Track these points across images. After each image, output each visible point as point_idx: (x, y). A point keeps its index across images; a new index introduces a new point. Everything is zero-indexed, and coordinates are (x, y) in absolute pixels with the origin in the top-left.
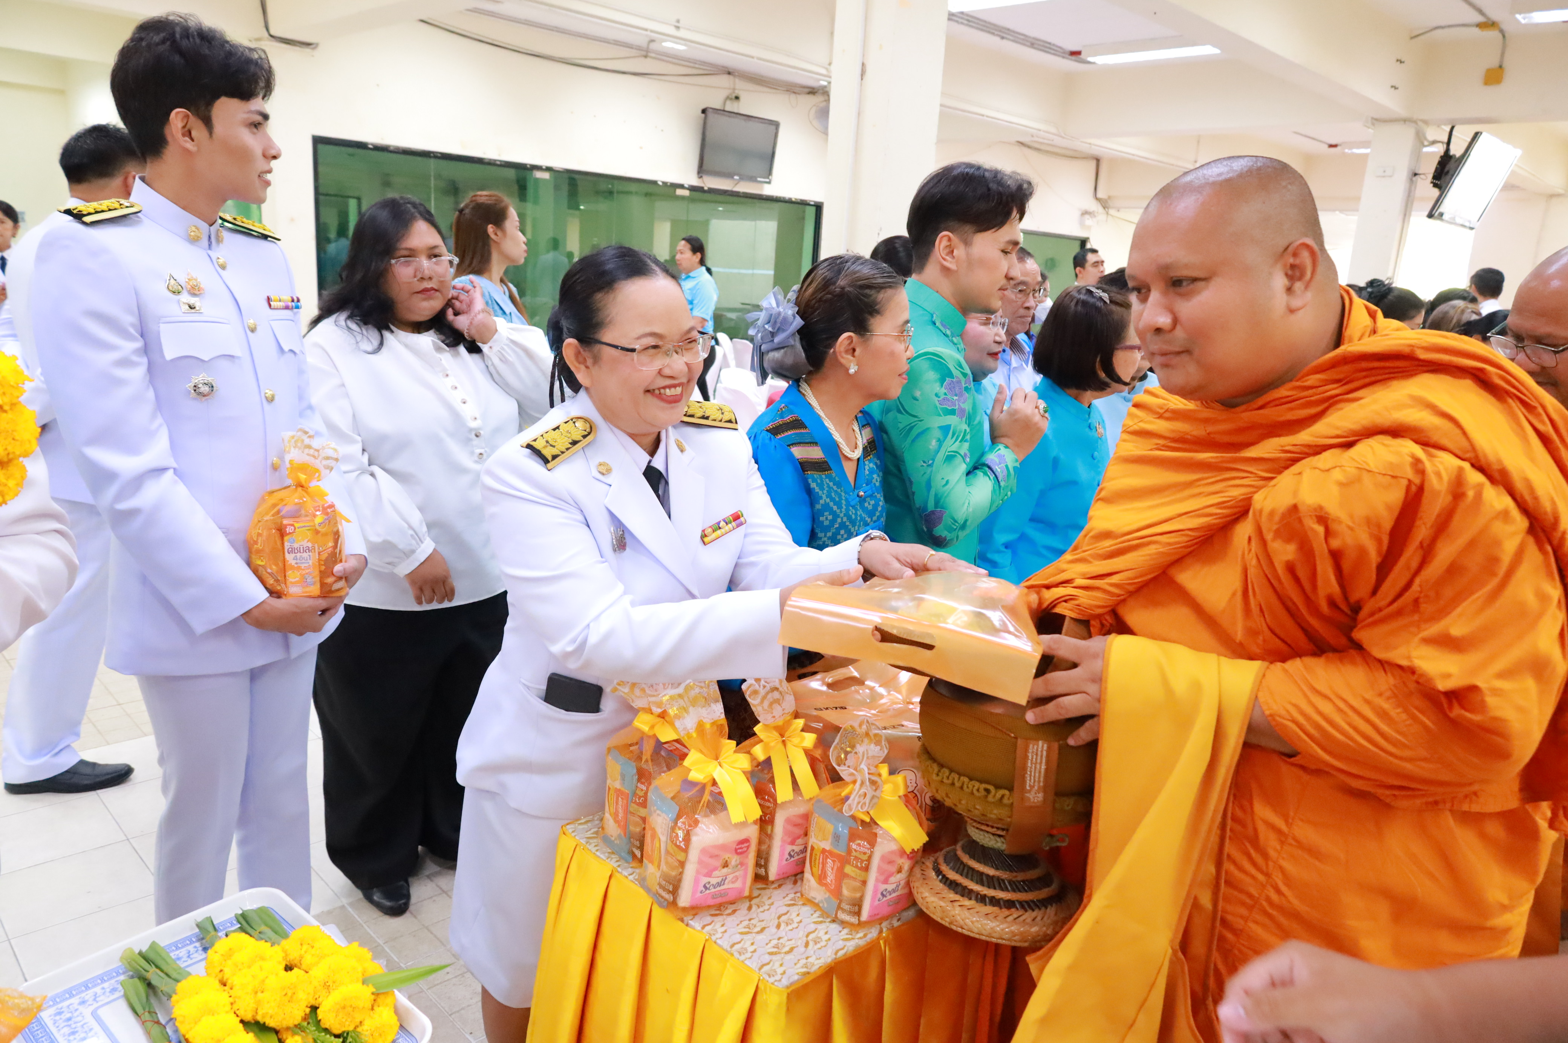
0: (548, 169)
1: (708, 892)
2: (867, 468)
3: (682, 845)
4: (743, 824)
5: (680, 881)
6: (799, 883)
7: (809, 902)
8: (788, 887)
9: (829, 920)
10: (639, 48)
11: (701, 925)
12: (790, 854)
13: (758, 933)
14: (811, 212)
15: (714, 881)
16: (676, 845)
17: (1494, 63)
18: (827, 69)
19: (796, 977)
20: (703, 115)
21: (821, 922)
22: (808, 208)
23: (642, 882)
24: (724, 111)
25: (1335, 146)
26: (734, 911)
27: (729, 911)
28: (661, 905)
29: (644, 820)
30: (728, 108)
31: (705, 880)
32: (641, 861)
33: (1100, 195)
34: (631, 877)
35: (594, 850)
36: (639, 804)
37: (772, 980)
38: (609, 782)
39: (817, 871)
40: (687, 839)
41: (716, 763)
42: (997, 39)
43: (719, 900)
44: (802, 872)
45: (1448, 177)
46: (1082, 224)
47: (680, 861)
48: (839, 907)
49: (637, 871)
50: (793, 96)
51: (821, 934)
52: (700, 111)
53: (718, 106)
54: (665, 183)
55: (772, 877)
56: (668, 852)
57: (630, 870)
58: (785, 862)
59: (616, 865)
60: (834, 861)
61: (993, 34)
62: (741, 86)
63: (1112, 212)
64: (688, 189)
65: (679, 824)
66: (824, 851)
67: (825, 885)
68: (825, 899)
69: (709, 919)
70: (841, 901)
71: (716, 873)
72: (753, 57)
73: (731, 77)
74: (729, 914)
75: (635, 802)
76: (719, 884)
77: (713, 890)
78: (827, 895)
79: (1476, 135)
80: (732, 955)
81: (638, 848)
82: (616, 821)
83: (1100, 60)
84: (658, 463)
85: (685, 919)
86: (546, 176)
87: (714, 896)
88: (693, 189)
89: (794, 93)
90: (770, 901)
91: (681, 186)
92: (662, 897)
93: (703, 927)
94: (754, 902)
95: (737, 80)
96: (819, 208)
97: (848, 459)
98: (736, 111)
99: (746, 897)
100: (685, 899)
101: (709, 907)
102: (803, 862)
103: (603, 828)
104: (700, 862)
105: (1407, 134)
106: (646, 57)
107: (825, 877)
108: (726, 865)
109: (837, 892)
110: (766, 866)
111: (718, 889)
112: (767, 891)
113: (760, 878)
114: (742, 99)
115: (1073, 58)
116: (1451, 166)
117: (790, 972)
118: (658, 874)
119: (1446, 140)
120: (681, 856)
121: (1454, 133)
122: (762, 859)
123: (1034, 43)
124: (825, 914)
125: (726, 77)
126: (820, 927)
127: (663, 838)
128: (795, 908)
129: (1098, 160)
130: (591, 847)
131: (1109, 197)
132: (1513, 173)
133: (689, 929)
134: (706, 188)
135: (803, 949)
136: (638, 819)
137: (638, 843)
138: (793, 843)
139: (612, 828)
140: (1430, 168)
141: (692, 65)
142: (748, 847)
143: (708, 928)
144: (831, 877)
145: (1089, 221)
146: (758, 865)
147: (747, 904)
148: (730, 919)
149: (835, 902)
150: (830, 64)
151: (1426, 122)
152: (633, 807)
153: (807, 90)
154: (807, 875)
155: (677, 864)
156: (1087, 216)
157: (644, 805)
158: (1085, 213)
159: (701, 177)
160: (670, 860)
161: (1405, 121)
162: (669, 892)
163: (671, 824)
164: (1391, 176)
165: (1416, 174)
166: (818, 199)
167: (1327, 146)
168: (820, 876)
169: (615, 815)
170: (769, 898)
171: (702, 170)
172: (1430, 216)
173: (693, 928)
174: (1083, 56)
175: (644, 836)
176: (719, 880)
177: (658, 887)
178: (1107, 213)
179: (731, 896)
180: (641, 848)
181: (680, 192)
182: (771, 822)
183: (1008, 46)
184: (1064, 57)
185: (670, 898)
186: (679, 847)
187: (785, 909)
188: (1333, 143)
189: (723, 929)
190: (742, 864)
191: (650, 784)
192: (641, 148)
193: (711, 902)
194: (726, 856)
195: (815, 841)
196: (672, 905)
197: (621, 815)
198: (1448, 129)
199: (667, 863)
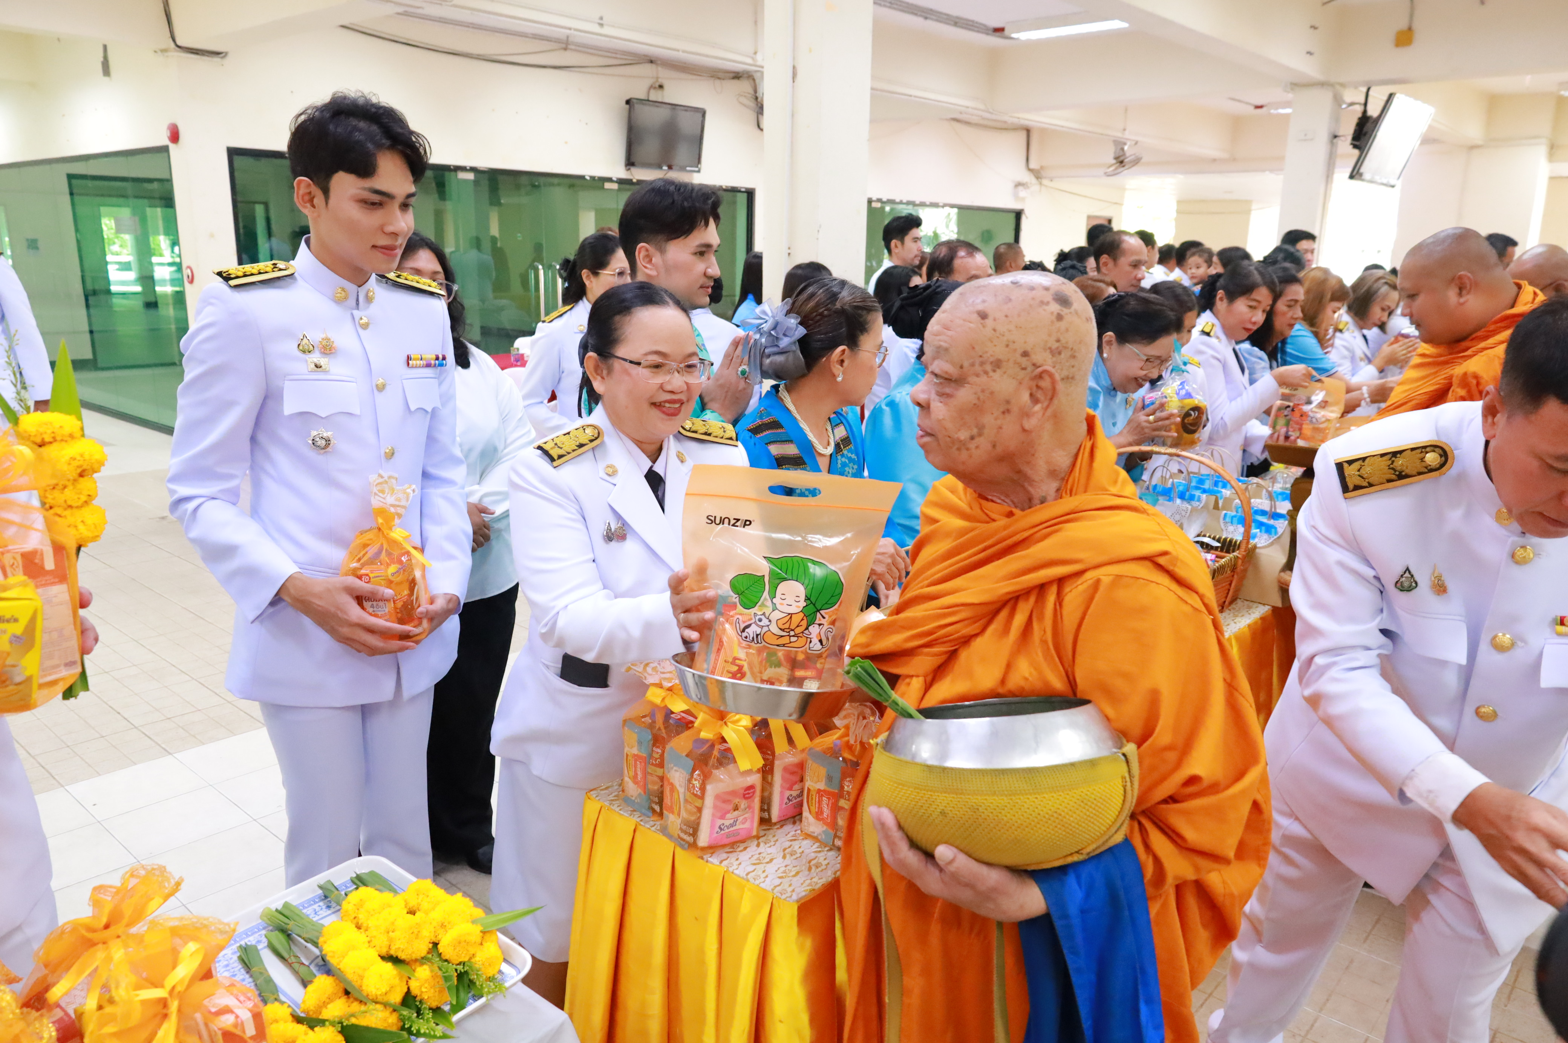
0: (473, 169)
1: (723, 832)
2: (839, 462)
3: (699, 793)
4: (749, 772)
5: (698, 824)
6: (798, 823)
7: (808, 836)
8: (789, 828)
9: (827, 849)
10: (557, 41)
11: (720, 860)
12: (788, 798)
13: (768, 863)
14: (742, 199)
15: (727, 823)
16: (693, 794)
17: (1403, 25)
18: (753, 58)
19: (804, 894)
20: (627, 106)
21: (820, 852)
22: (739, 194)
23: (664, 831)
24: (648, 100)
25: (1261, 107)
26: (745, 848)
27: (741, 848)
28: (682, 847)
29: (662, 778)
30: (652, 98)
31: (720, 822)
32: (661, 814)
33: (1032, 165)
34: (653, 829)
35: (617, 809)
36: (656, 765)
37: (784, 897)
38: (626, 750)
39: (814, 809)
40: (703, 789)
41: (722, 723)
42: (920, 20)
43: (733, 839)
44: (801, 814)
45: (1366, 137)
46: (1016, 197)
47: (697, 807)
48: (835, 836)
49: (658, 823)
50: (718, 82)
51: (821, 860)
52: (624, 102)
53: (642, 96)
54: (593, 178)
55: (775, 819)
56: (686, 801)
57: (652, 823)
58: (784, 806)
59: (638, 820)
60: (829, 799)
61: (916, 14)
62: (664, 75)
63: (1045, 182)
64: (616, 182)
65: (695, 776)
66: (819, 791)
67: (822, 819)
68: (824, 832)
69: (725, 856)
70: (837, 830)
71: (728, 816)
72: (678, 51)
73: (653, 66)
74: (741, 851)
75: (652, 764)
76: (732, 825)
77: (727, 831)
78: (825, 828)
79: (1391, 96)
80: (748, 880)
81: (656, 803)
82: (635, 782)
83: (1024, 36)
84: (659, 468)
85: (705, 857)
86: (470, 176)
87: (728, 836)
88: (621, 182)
89: (719, 78)
90: (775, 839)
91: (610, 180)
92: (684, 840)
93: (721, 862)
94: (760, 840)
95: (660, 69)
96: (750, 194)
97: (823, 455)
98: (660, 100)
99: (754, 837)
100: (703, 839)
101: (724, 846)
102: (801, 804)
103: (623, 791)
104: (715, 807)
105: (1325, 98)
106: (565, 49)
107: (822, 813)
108: (736, 808)
109: (833, 825)
110: (769, 810)
111: (732, 829)
112: (771, 831)
113: (765, 822)
114: (666, 87)
115: (998, 34)
116: (1369, 125)
117: (798, 890)
118: (679, 821)
119: (1362, 101)
120: (698, 803)
121: (1371, 93)
122: (766, 804)
123: (957, 22)
124: (823, 844)
125: (649, 66)
126: (819, 855)
127: (681, 790)
128: (796, 842)
129: (1028, 131)
130: (615, 807)
131: (1042, 167)
132: (1430, 127)
133: (709, 864)
134: (634, 181)
135: (807, 873)
136: (656, 779)
137: (656, 800)
138: (790, 789)
139: (633, 790)
140: (1348, 129)
141: (614, 55)
142: (754, 793)
143: (725, 863)
144: (826, 811)
145: (1022, 193)
146: (762, 810)
147: (756, 842)
148: (742, 854)
149: (832, 833)
150: (755, 53)
151: (1343, 85)
152: (651, 769)
153: (732, 75)
154: (806, 813)
155: (695, 810)
156: (1020, 188)
157: (661, 765)
158: (1018, 185)
159: (629, 169)
160: (689, 807)
161: (1322, 84)
162: (690, 835)
163: (688, 777)
164: (1312, 139)
165: (1335, 137)
166: (749, 185)
167: (1252, 108)
168: (817, 813)
169: (634, 779)
170: (774, 836)
171: (630, 163)
172: (1352, 177)
173: (712, 863)
174: (1006, 32)
175: (662, 793)
176: (732, 821)
177: (679, 832)
178: (1041, 184)
179: (743, 835)
180: (661, 803)
181: (607, 185)
182: (771, 771)
183: (932, 26)
184: (987, 34)
185: (690, 839)
186: (696, 795)
187: (788, 844)
188: (1259, 103)
189: (738, 862)
190: (749, 807)
191: (664, 747)
192: (566, 143)
193: (726, 841)
194: (737, 801)
195: (812, 784)
196: (693, 846)
197: (640, 776)
198: (1364, 90)
199: (686, 810)
